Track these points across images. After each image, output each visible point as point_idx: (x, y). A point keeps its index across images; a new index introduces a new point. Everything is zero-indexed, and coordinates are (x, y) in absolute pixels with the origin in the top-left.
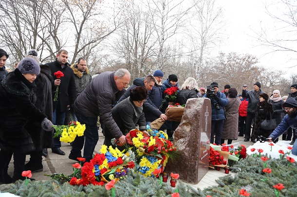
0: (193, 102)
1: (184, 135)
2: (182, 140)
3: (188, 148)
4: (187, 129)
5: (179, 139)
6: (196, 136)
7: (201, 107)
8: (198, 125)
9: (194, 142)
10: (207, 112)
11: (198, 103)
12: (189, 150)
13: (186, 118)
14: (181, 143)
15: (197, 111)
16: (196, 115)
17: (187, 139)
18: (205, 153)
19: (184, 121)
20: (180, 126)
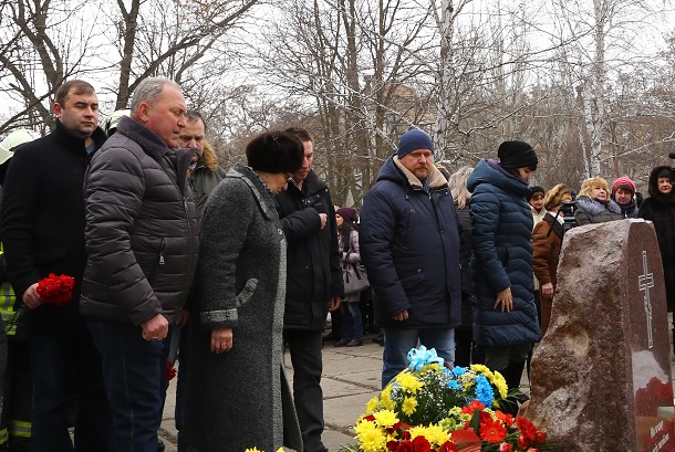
0: (589, 241)
1: (567, 375)
2: (561, 395)
3: (588, 426)
4: (579, 348)
5: (549, 390)
6: (614, 374)
7: (618, 256)
8: (615, 327)
9: (608, 397)
10: (647, 275)
11: (606, 243)
12: (595, 431)
13: (567, 306)
14: (561, 406)
15: (609, 276)
16: (607, 290)
17: (582, 387)
18: (660, 436)
19: (562, 320)
20: (549, 340)
